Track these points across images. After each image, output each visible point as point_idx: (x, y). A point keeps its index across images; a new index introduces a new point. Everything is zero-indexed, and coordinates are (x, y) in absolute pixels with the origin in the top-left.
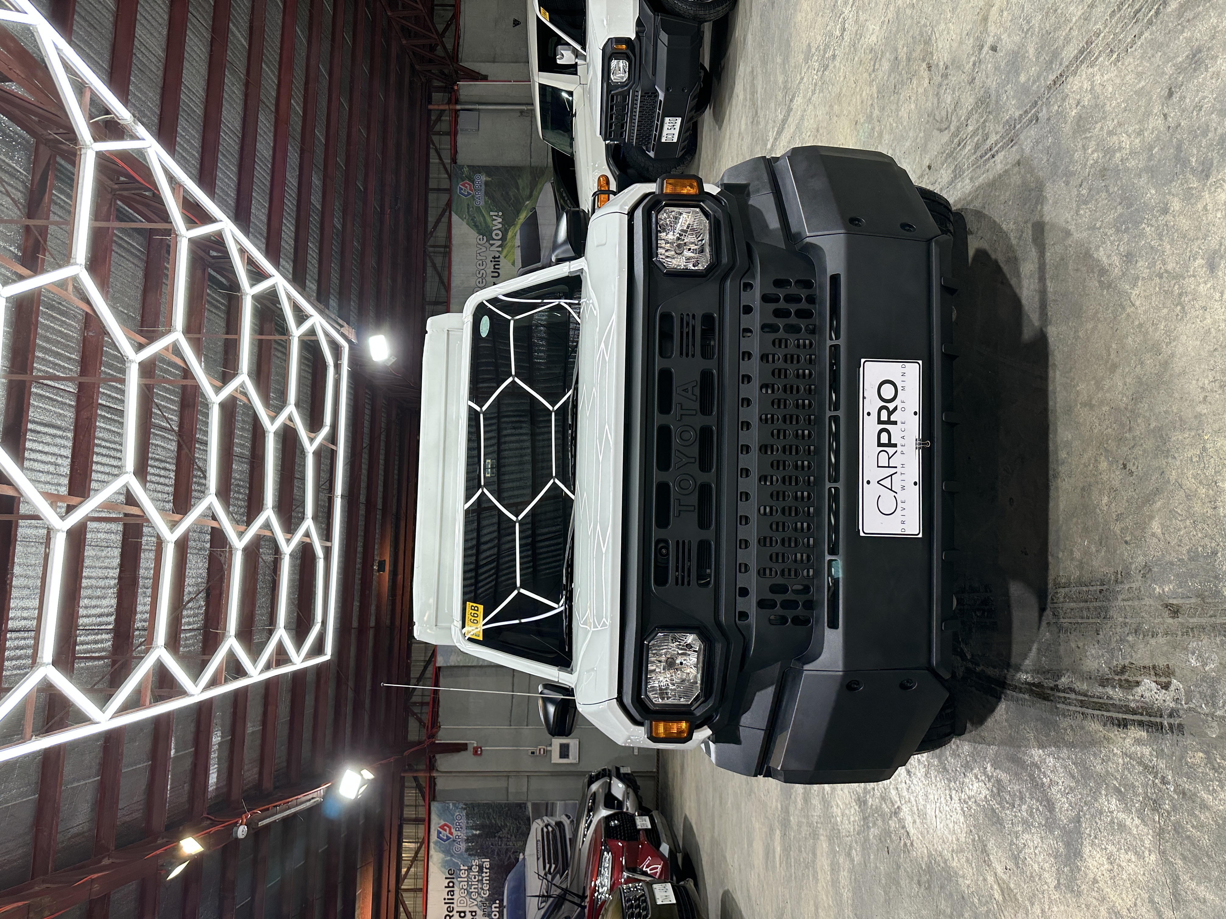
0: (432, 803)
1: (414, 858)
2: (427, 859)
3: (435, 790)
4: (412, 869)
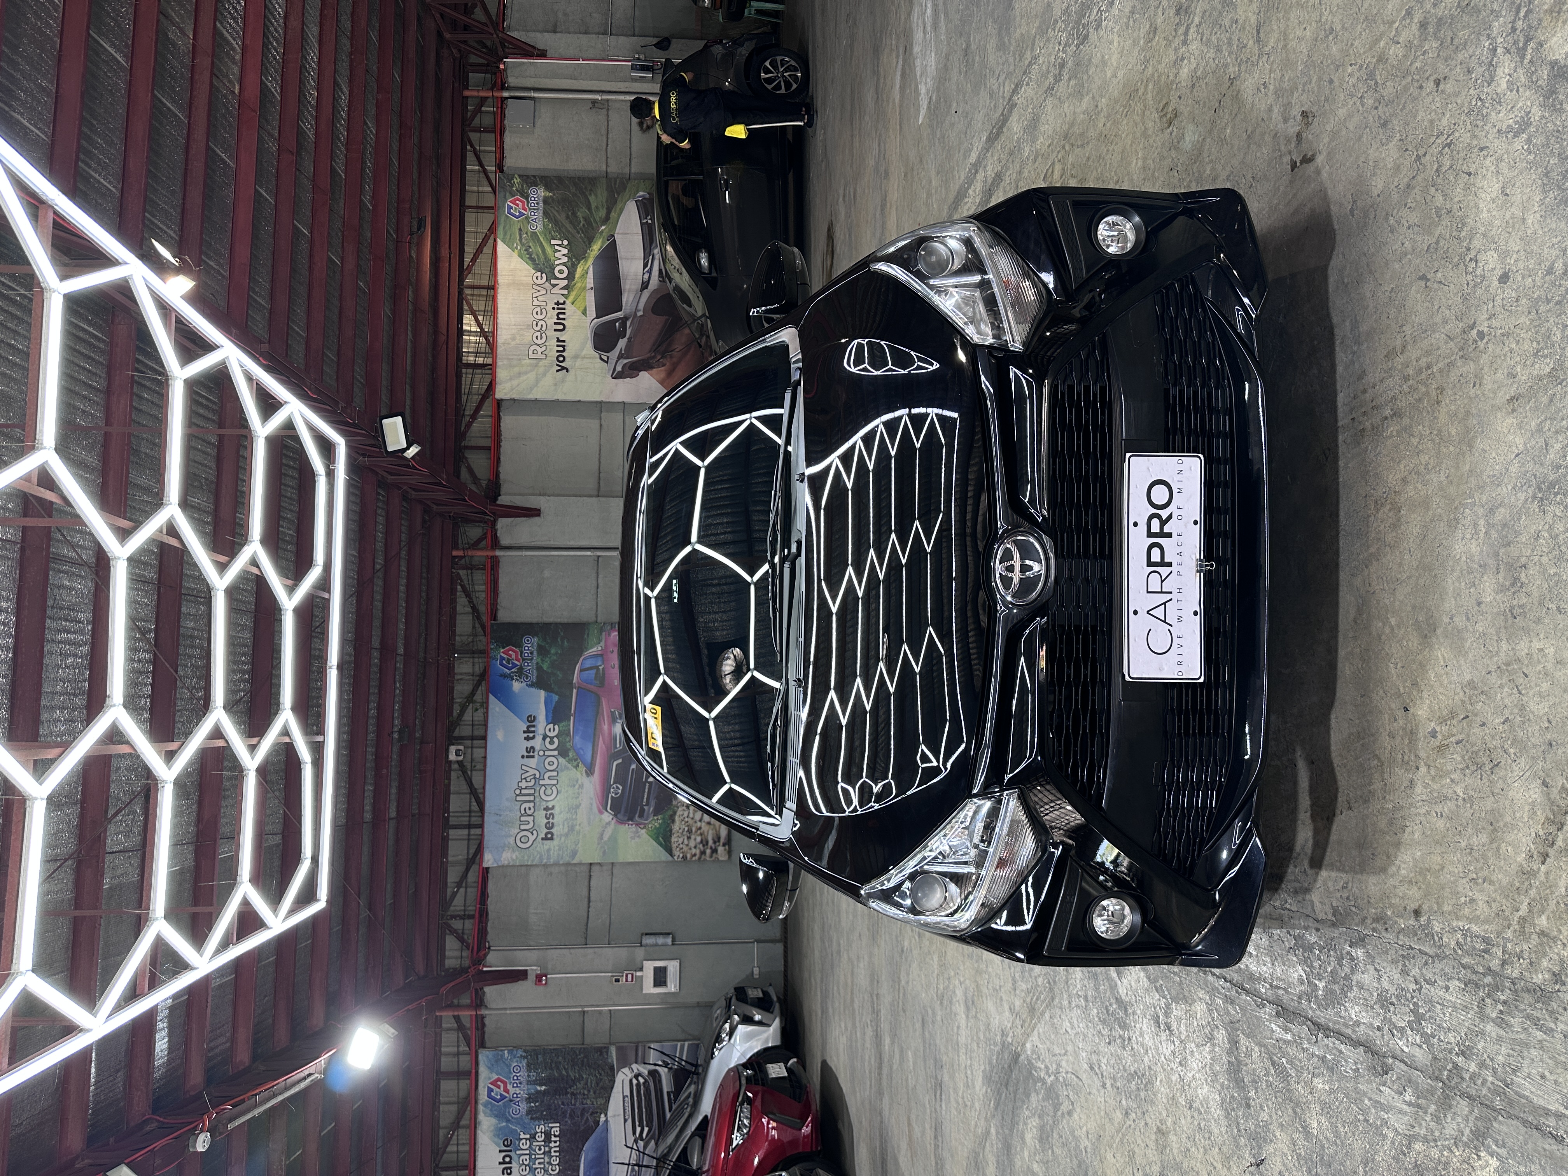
0: (480, 1051)
1: (456, 1125)
2: (474, 1126)
3: (483, 1033)
4: (454, 1141)
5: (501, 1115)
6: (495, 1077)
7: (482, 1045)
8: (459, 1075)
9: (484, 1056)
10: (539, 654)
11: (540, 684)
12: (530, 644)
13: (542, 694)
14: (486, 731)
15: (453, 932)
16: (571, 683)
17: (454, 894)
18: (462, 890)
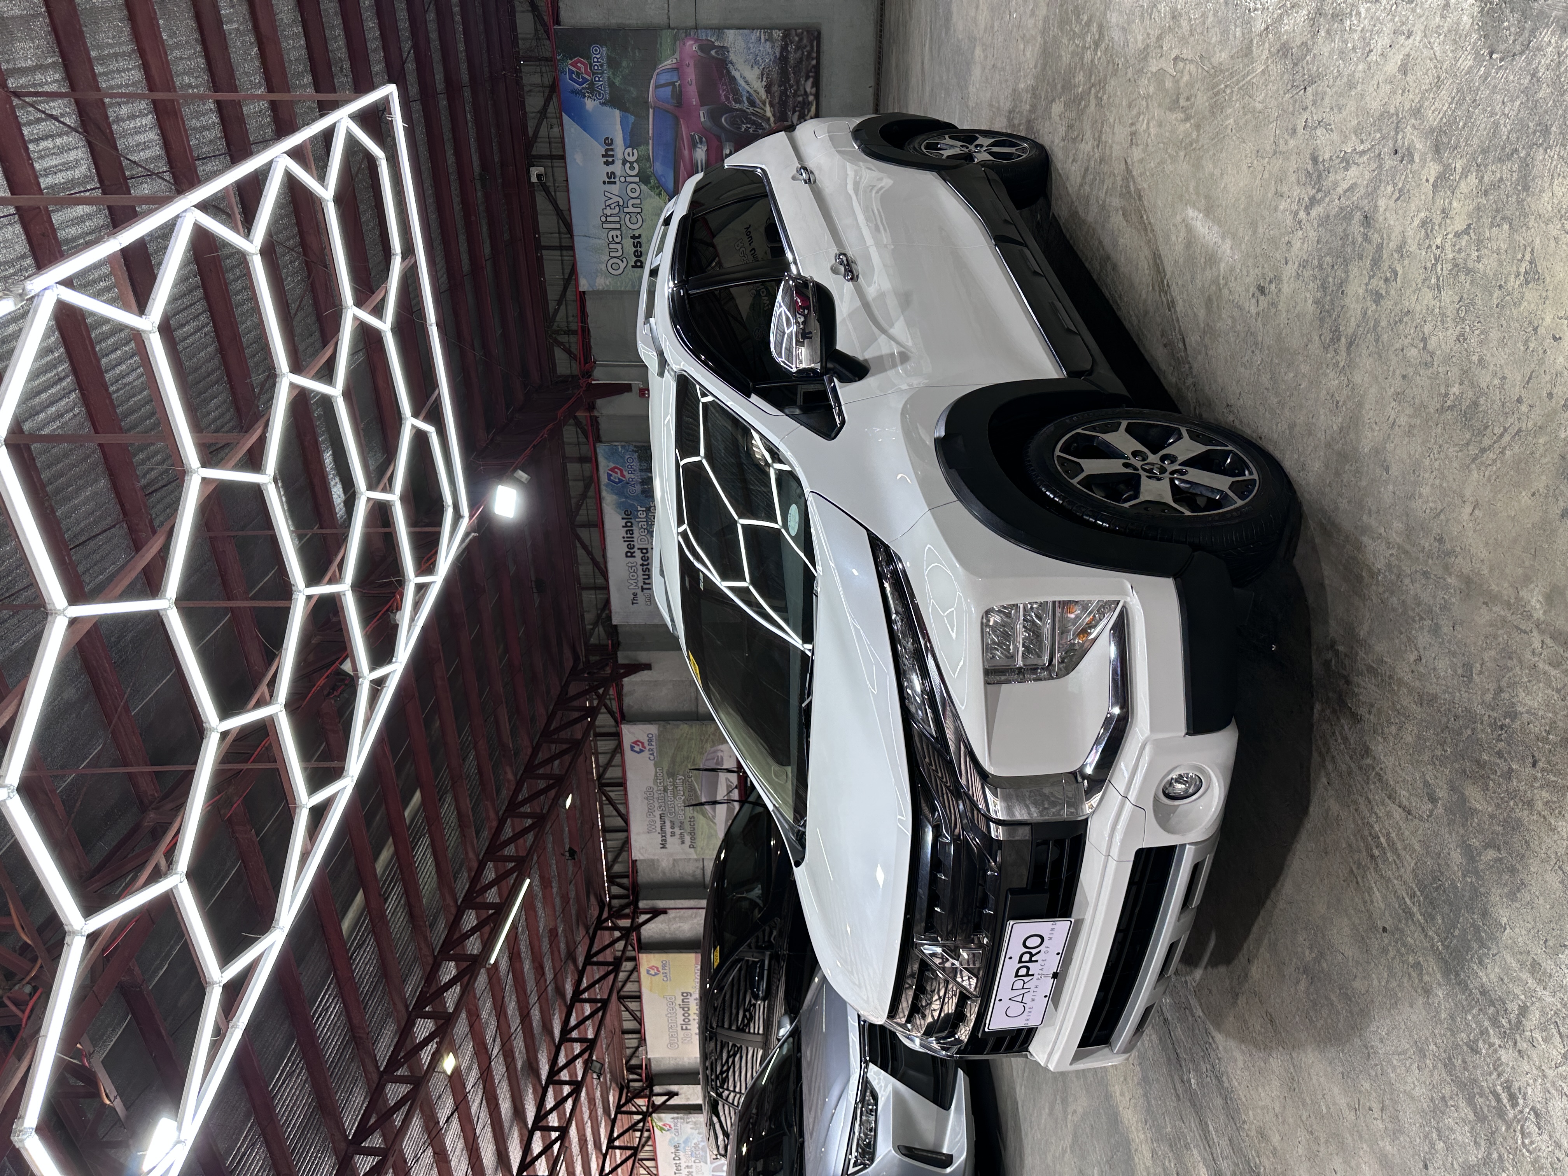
0: (598, 445)
1: (584, 496)
2: (599, 499)
3: (598, 430)
4: (584, 507)
5: (620, 493)
6: (612, 465)
7: (598, 439)
8: (582, 460)
9: (601, 449)
10: (610, 66)
11: (615, 101)
12: (600, 54)
13: (617, 113)
14: (564, 151)
15: (560, 344)
16: (647, 102)
17: (556, 311)
18: (563, 307)
